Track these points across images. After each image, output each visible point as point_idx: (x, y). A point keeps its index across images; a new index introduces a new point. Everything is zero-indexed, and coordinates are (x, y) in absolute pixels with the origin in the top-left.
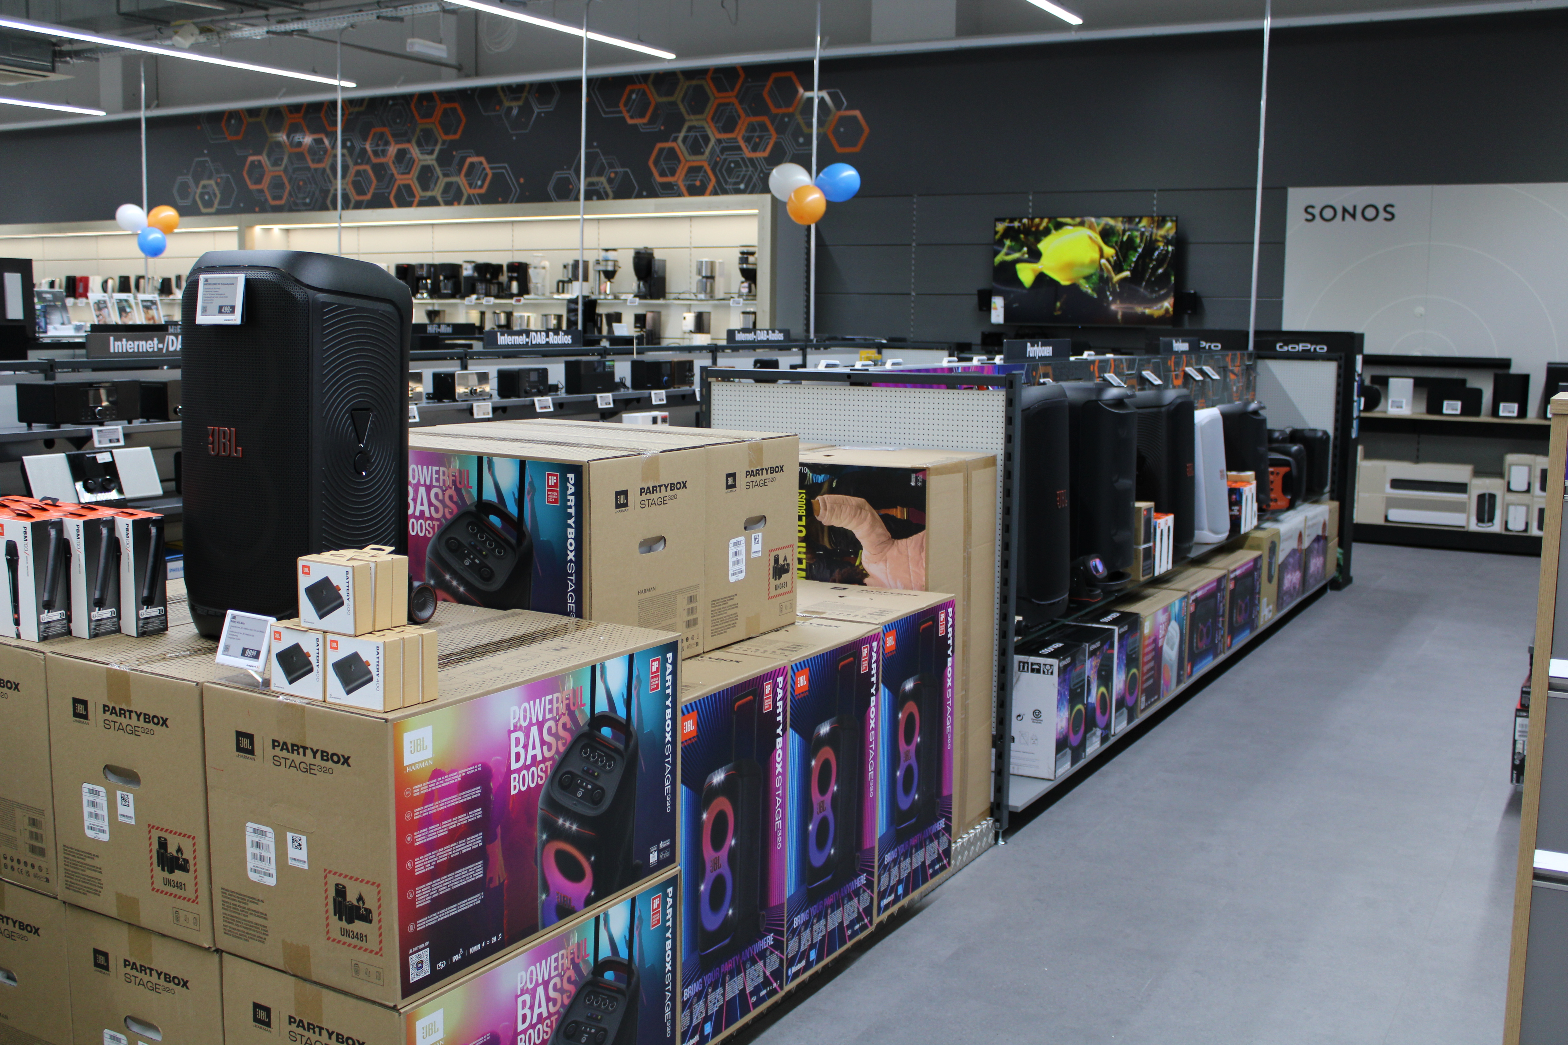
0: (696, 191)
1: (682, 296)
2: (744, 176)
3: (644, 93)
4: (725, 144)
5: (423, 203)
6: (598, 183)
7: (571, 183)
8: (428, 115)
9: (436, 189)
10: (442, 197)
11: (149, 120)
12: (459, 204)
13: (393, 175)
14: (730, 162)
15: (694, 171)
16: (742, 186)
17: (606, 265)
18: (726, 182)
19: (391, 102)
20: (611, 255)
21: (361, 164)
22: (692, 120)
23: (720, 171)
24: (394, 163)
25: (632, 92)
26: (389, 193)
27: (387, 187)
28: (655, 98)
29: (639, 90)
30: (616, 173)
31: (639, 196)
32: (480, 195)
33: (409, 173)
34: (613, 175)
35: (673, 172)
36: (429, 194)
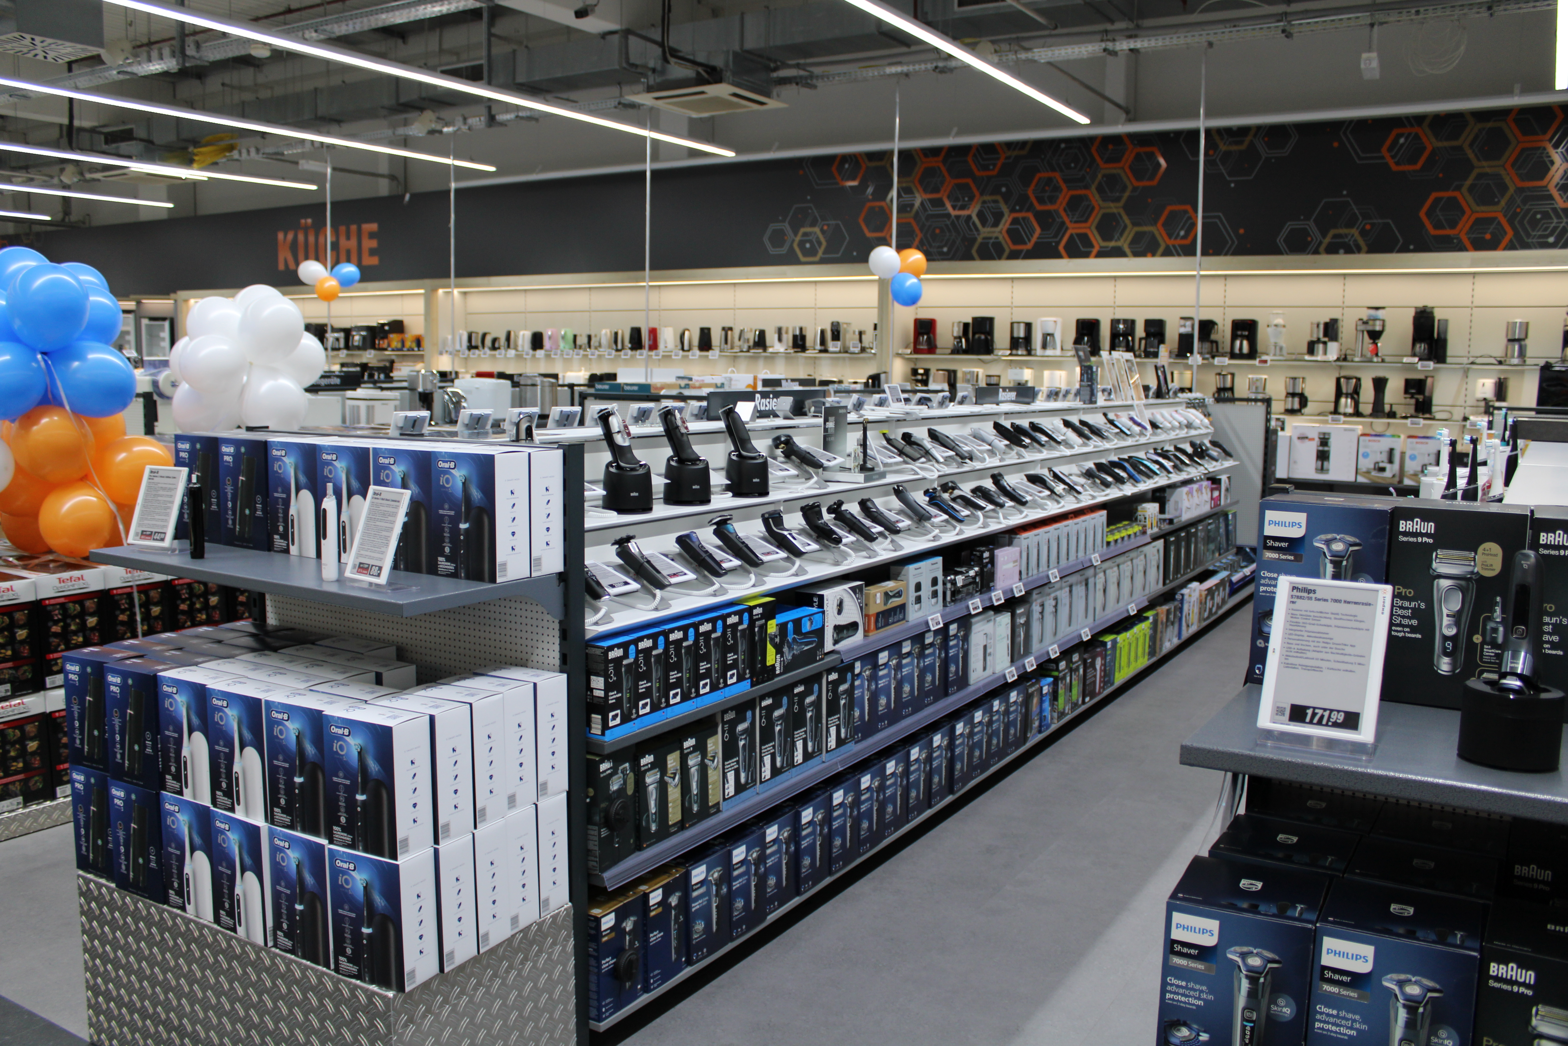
0: (1480, 245)
1: (1479, 361)
2: (1555, 228)
3: (1417, 137)
4: (1529, 193)
5: (1103, 254)
6: (1346, 236)
7: (1309, 235)
8: (1115, 159)
9: (1122, 240)
10: (1130, 248)
11: (902, 153)
12: (1153, 255)
13: (1063, 223)
14: (1536, 213)
15: (1481, 223)
16: (1551, 240)
17: (1374, 325)
18: (1528, 235)
19: (1063, 146)
20: (1380, 314)
21: (1020, 211)
22: (1486, 167)
23: (1521, 223)
24: (1065, 210)
25: (1399, 136)
26: (1058, 243)
27: (1055, 236)
28: (1431, 142)
29: (1409, 134)
30: (1373, 225)
31: (1404, 249)
32: (1181, 246)
33: (1086, 221)
34: (1368, 227)
35: (1453, 224)
36: (1112, 244)
